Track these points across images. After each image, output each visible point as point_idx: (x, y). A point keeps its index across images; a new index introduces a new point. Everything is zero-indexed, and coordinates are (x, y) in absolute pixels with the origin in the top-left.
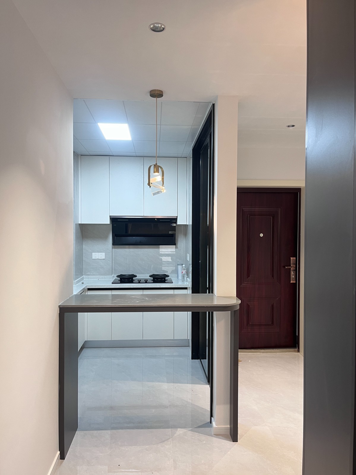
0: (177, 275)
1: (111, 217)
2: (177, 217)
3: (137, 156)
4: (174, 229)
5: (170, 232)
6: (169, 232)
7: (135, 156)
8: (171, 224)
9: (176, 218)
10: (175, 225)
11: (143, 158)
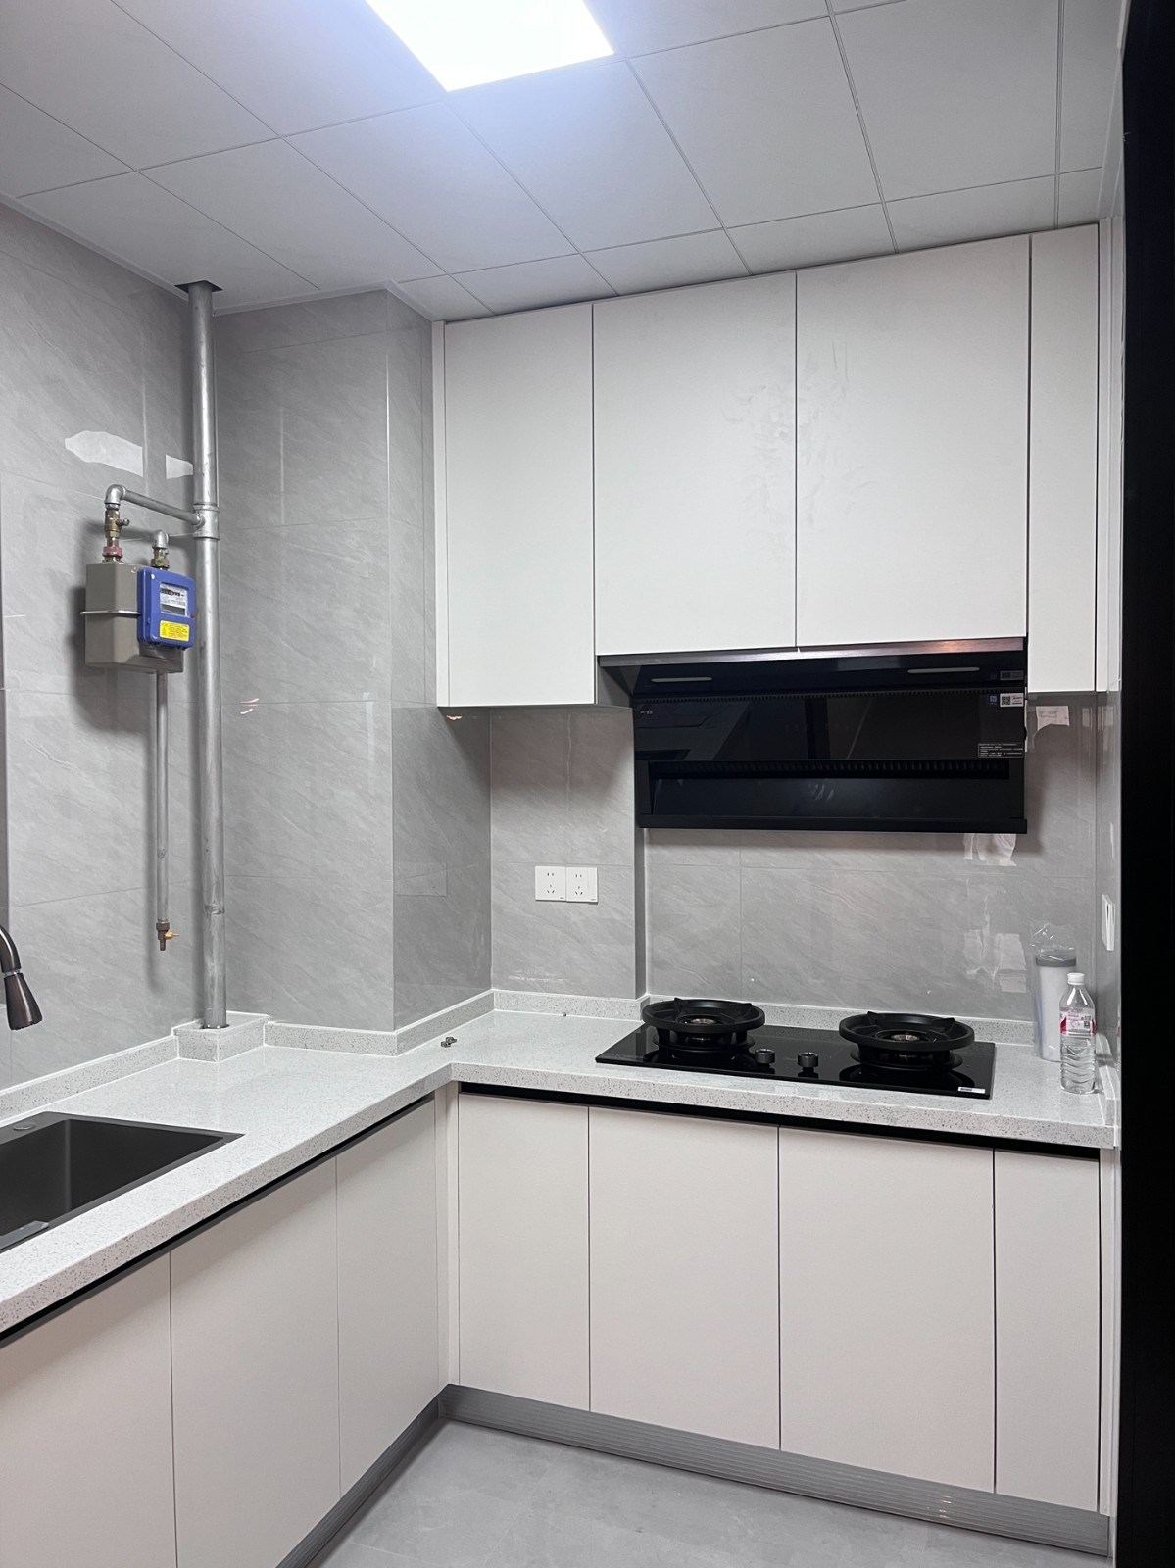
0: (1031, 1023)
1: (605, 664)
2: (1025, 640)
3: (754, 269)
4: (1014, 723)
5: (985, 750)
6: (976, 750)
7: (745, 271)
8: (993, 698)
9: (1019, 647)
10: (1015, 699)
11: (791, 275)
